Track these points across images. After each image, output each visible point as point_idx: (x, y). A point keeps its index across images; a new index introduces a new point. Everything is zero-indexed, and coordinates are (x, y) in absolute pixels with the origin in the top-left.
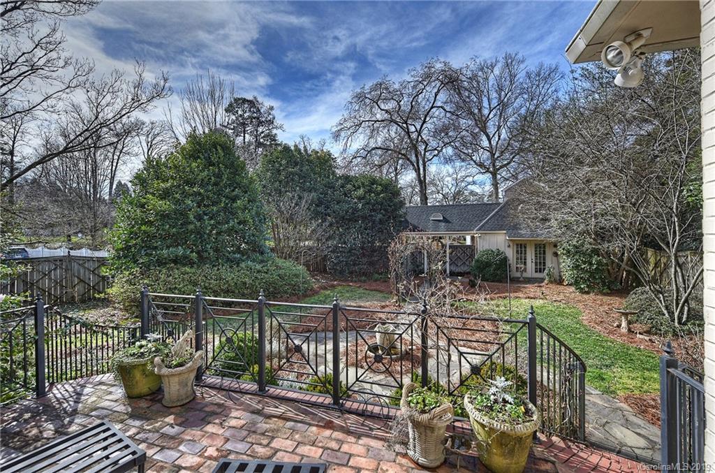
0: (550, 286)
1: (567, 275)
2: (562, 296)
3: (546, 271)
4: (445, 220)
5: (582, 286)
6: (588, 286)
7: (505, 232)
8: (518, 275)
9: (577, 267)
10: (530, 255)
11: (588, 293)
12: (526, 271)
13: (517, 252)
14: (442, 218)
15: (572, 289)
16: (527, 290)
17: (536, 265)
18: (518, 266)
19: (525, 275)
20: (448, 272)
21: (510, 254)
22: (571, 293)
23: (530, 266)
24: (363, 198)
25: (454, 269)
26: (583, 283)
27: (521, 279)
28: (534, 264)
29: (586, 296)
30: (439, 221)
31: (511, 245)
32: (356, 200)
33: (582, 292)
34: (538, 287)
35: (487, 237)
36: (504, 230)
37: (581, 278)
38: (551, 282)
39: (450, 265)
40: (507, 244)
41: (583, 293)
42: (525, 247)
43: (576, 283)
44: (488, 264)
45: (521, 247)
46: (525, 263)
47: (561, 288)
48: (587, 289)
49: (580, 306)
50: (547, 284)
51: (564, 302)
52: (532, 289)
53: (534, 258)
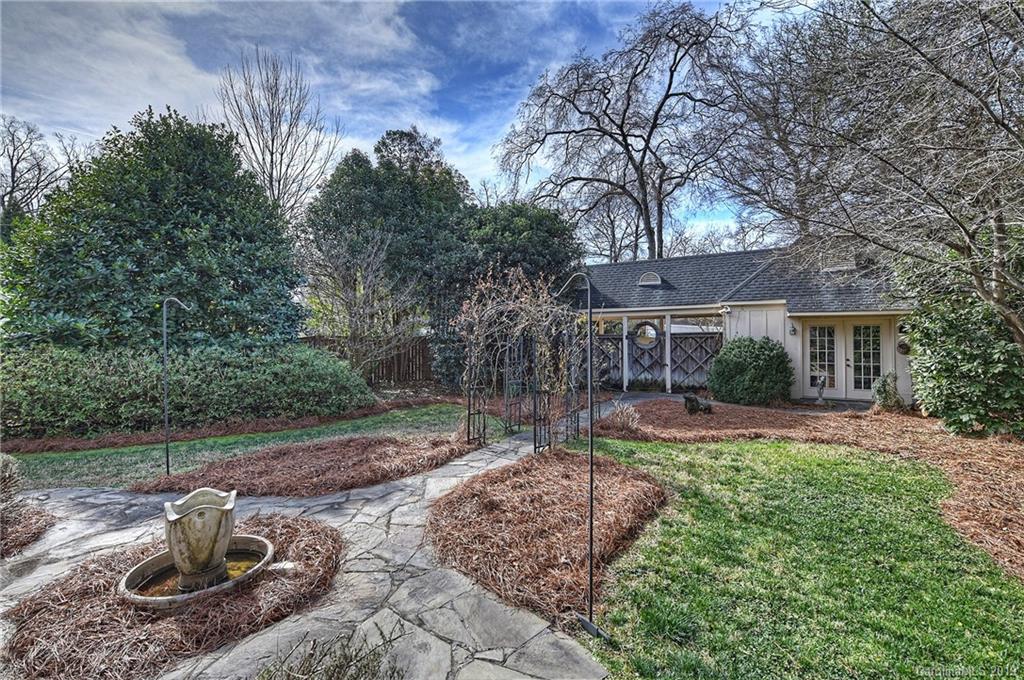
0: (886, 416)
1: (924, 391)
2: (906, 441)
3: (876, 384)
4: (666, 285)
5: (965, 418)
6: (980, 419)
7: (784, 301)
8: (813, 392)
9: (949, 371)
10: (843, 351)
11: (980, 435)
12: (832, 385)
13: (813, 343)
14: (660, 282)
15: (939, 424)
16: (819, 425)
17: (857, 369)
18: (817, 373)
19: (828, 393)
20: (669, 386)
21: (796, 348)
22: (933, 434)
23: (844, 374)
24: (489, 241)
25: (680, 378)
26: (968, 411)
27: (820, 402)
28: (851, 371)
29: (973, 444)
30: (654, 287)
31: (799, 328)
32: (476, 245)
33: (964, 430)
34: (852, 417)
35: (746, 313)
36: (781, 298)
37: (961, 397)
38: (888, 408)
39: (673, 371)
40: (789, 328)
41: (968, 435)
42: (831, 334)
43: (947, 410)
44: (740, 369)
45: (822, 334)
46: (832, 367)
47: (910, 422)
48: (978, 427)
49: (950, 467)
50: (878, 413)
51: (905, 454)
52: (831, 423)
53: (851, 358)
